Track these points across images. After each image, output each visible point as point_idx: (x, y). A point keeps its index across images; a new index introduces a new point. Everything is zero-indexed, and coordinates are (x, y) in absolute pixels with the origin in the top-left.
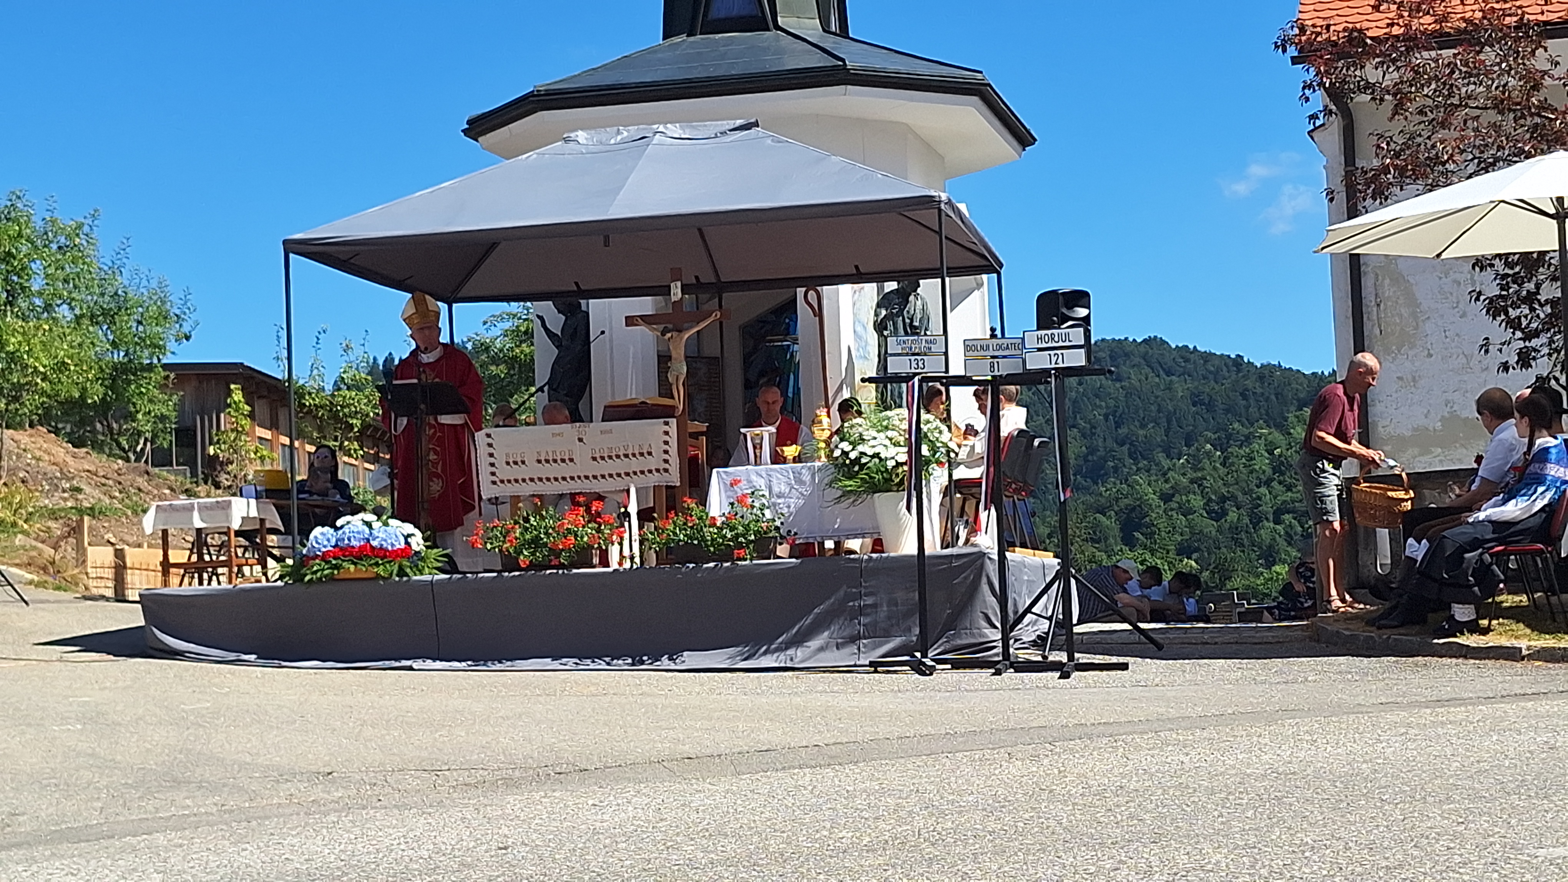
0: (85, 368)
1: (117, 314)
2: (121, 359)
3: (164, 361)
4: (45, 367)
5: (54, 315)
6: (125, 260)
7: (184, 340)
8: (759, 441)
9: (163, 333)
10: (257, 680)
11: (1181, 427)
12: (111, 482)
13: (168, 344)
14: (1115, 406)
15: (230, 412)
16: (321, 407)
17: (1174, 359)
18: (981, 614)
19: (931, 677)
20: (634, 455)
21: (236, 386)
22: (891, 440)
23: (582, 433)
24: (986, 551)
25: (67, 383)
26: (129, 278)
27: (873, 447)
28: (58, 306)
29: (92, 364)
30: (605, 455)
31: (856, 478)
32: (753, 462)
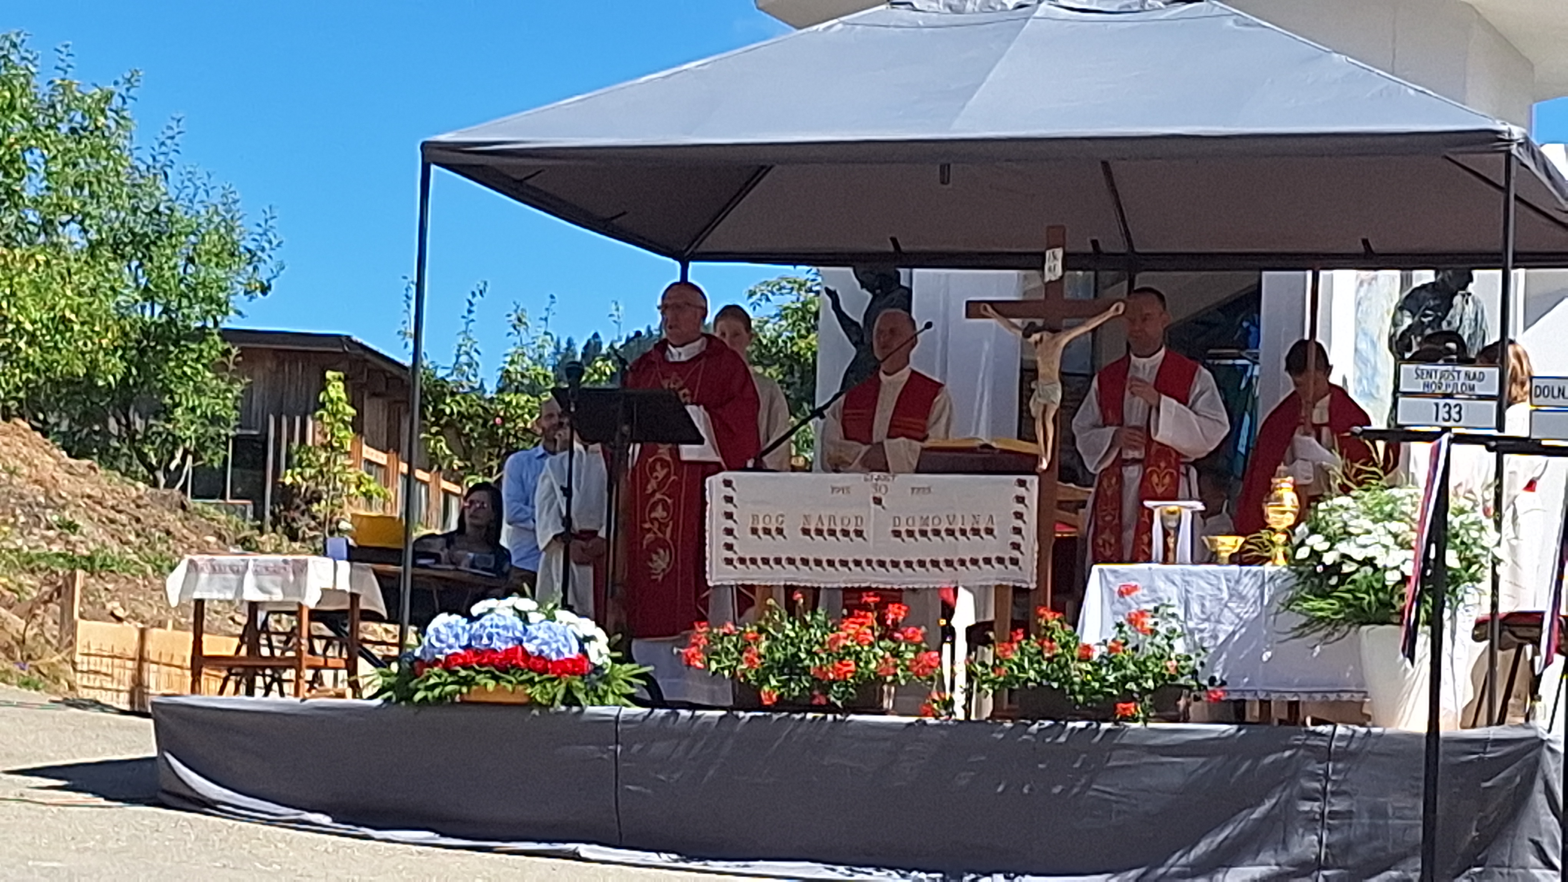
0: (97, 329)
1: (154, 243)
2: (156, 317)
3: (222, 326)
4: (33, 322)
5: (55, 239)
6: (172, 155)
7: (259, 293)
8: (1173, 524)
9: (227, 279)
12: (123, 518)
13: (232, 298)
15: (321, 416)
16: (470, 418)
18: (1531, 844)
20: (963, 532)
21: (336, 374)
22: (1396, 536)
23: (883, 490)
24: (1546, 736)
25: (68, 350)
26: (179, 186)
27: (1365, 546)
28: (64, 225)
29: (110, 322)
30: (916, 529)
31: (1331, 597)
32: (1160, 558)
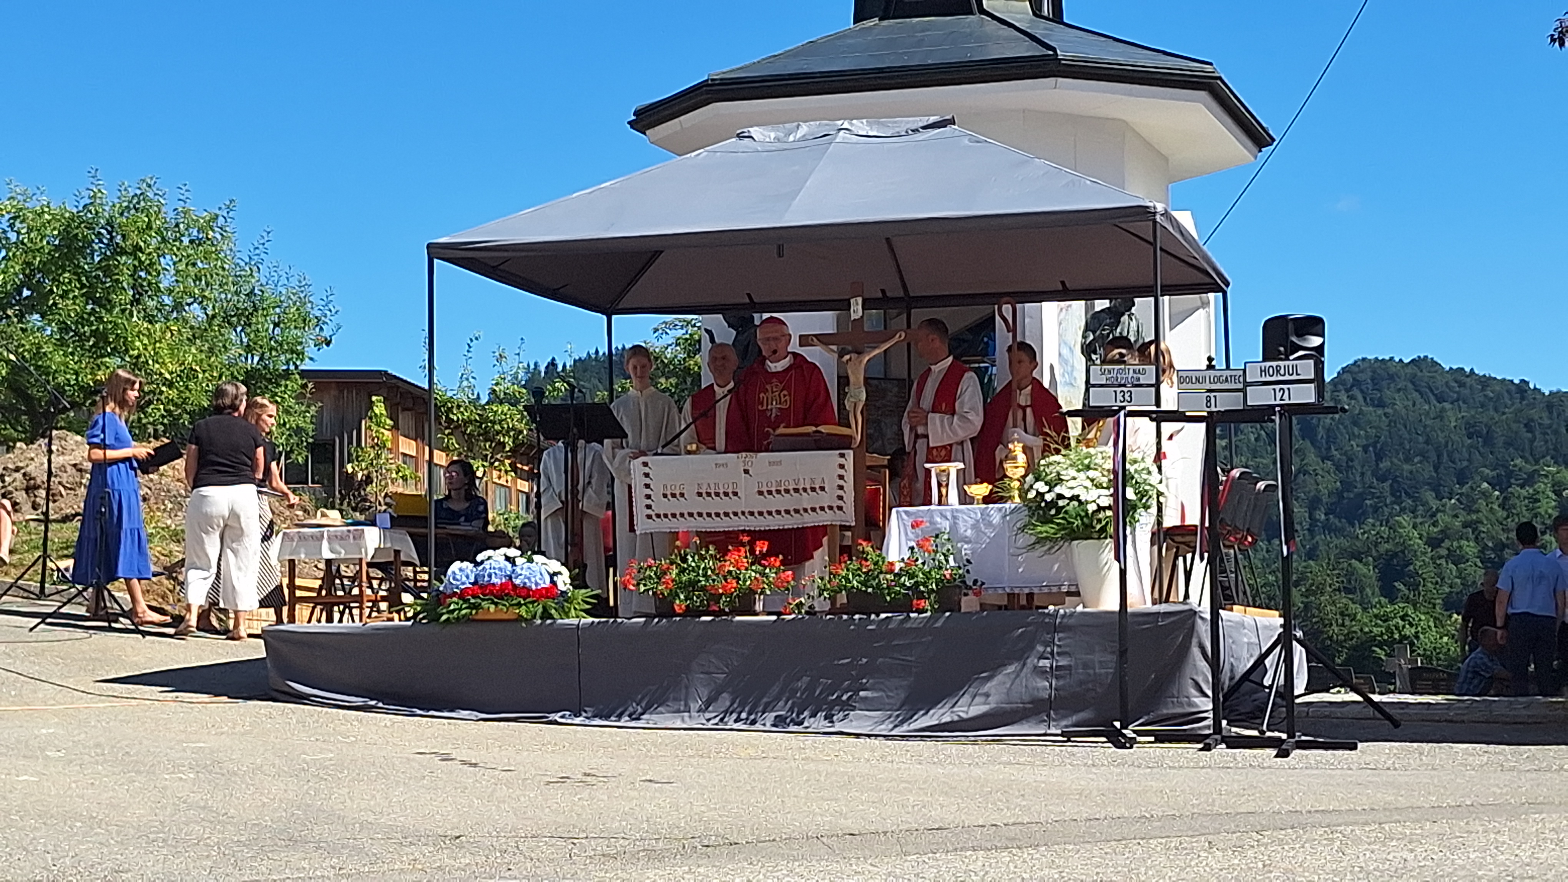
0: (215, 375)
1: (252, 314)
2: (253, 366)
3: (300, 368)
4: (171, 373)
5: (183, 315)
6: (263, 256)
7: (324, 345)
8: (944, 479)
9: (302, 336)
10: (386, 729)
11: (1453, 462)
13: (307, 349)
14: (1376, 436)
15: (371, 426)
16: (471, 422)
17: (1447, 383)
18: (1190, 681)
19: (1131, 751)
20: (805, 490)
21: (379, 398)
22: (1092, 480)
23: (750, 464)
24: (1198, 609)
25: (196, 390)
26: (268, 275)
27: (1072, 488)
28: (189, 305)
29: (224, 370)
30: (773, 489)
31: (1053, 523)
32: (937, 502)
